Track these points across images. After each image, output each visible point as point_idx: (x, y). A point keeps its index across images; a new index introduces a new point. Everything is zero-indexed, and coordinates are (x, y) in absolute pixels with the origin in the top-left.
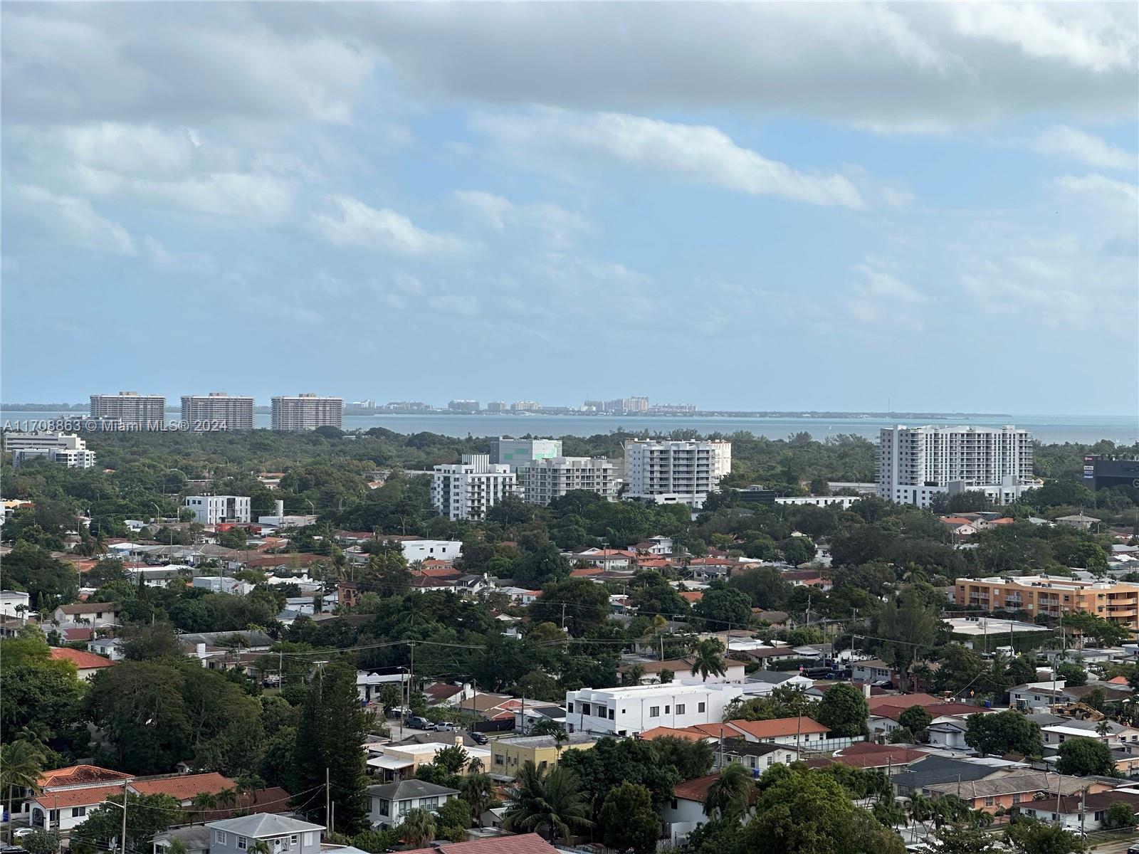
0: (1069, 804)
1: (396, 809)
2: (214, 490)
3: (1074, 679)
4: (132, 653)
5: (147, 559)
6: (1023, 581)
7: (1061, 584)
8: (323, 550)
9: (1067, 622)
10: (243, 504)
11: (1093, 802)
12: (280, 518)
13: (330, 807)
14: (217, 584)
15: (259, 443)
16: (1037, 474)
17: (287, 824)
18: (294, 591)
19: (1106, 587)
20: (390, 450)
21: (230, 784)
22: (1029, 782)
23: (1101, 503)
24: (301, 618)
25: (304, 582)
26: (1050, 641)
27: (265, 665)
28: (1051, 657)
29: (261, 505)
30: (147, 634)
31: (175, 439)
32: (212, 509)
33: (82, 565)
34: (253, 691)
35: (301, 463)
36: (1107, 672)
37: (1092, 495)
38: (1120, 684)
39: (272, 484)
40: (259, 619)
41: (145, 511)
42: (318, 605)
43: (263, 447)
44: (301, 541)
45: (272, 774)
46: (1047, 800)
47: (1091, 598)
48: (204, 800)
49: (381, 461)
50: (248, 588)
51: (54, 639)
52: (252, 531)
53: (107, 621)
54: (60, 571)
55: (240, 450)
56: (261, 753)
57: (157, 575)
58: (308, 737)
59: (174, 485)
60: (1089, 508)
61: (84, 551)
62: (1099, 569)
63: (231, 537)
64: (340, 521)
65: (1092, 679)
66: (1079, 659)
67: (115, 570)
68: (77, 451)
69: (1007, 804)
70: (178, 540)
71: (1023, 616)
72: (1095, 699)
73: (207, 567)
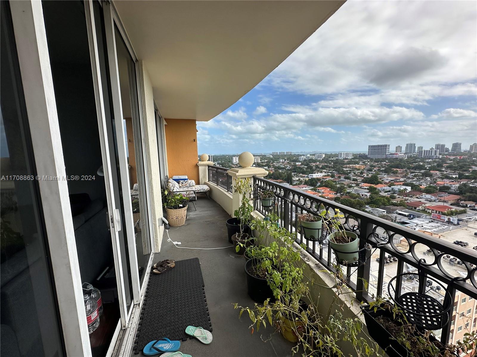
0: (353, 183)
1: (295, 183)
2: (281, 159)
3: (355, 173)
4: (275, 171)
5: (276, 164)
6: (351, 165)
7: (354, 165)
8: (290, 163)
9: (355, 169)
10: (284, 160)
11: (355, 183)
12: (287, 161)
13: (290, 182)
14: (281, 166)
15: (285, 155)
16: (353, 156)
17: (287, 184)
18: (288, 167)
19: (358, 166)
20: (296, 156)
21: (282, 181)
22: (349, 182)
23: (359, 159)
24: (288, 169)
25: (288, 166)
26: (353, 170)
27: (285, 172)
28: (353, 171)
29: (285, 160)
30: (276, 170)
31: (279, 155)
32: (281, 160)
33: (272, 165)
34: (284, 174)
35: (288, 157)
36: (358, 173)
37: (358, 158)
38: (359, 174)
39: (286, 158)
40: (285, 169)
41: (276, 161)
42: (289, 168)
43: (286, 156)
44: (288, 163)
45: (285, 180)
46: (351, 183)
47: (357, 167)
48: (280, 182)
49: (295, 156)
50: (284, 166)
51: (269, 170)
52: (284, 162)
53: (273, 169)
54: (270, 165)
55: (284, 156)
56: (285, 178)
57: (277, 165)
58: (288, 176)
59: (279, 159)
60: (358, 159)
61: (272, 164)
62: (358, 164)
63: (283, 163)
64: (291, 161)
65: (356, 173)
66: (355, 172)
67: (274, 165)
68: (271, 156)
69: (347, 183)
70: (279, 163)
71: (351, 168)
72: (356, 175)
73: (281, 165)
